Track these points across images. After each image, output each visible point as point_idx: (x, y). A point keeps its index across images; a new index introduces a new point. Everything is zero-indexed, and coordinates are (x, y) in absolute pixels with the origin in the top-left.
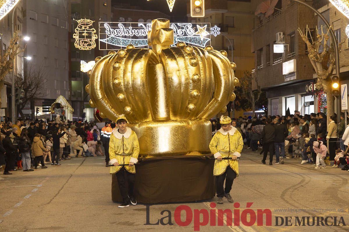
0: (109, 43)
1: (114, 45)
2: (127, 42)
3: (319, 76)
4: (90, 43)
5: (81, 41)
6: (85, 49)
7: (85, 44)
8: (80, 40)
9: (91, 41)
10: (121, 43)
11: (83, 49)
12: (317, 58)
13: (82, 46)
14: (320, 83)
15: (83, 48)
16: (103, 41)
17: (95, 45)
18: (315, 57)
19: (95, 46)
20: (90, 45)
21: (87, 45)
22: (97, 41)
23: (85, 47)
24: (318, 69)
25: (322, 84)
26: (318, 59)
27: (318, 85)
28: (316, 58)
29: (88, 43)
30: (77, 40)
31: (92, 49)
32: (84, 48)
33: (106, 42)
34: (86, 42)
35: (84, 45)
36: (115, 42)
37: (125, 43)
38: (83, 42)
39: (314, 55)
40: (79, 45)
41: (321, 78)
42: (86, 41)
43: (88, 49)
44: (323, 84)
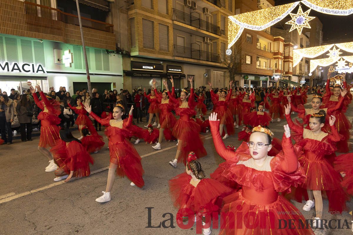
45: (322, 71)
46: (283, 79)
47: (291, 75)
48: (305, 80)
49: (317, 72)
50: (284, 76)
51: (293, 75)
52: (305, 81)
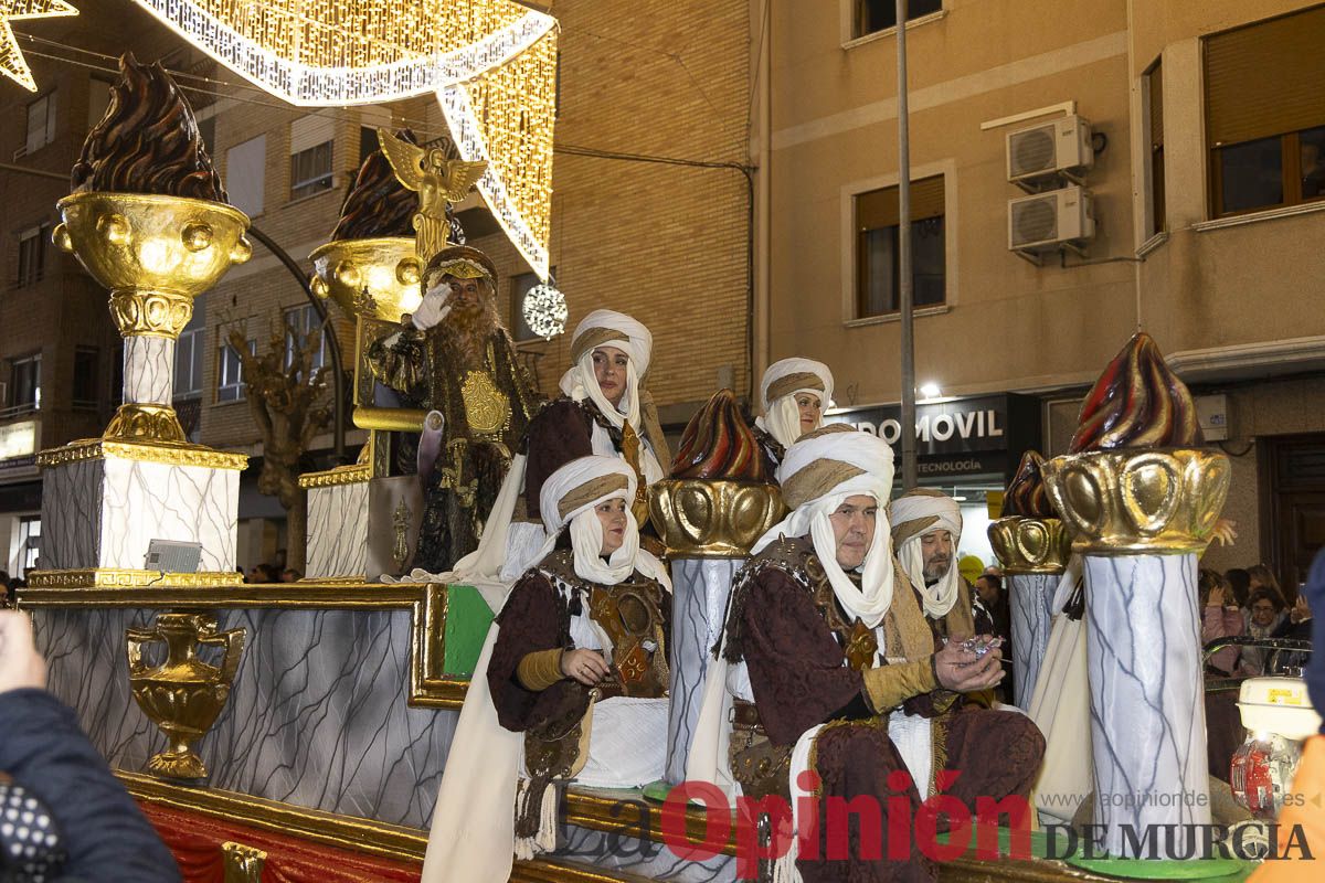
3: (274, 454)
12: (284, 401)
14: (276, 476)
18: (278, 398)
24: (277, 435)
25: (279, 479)
26: (287, 403)
27: (269, 483)
28: (282, 400)
39: (275, 390)
41: (281, 463)
44: (282, 481)
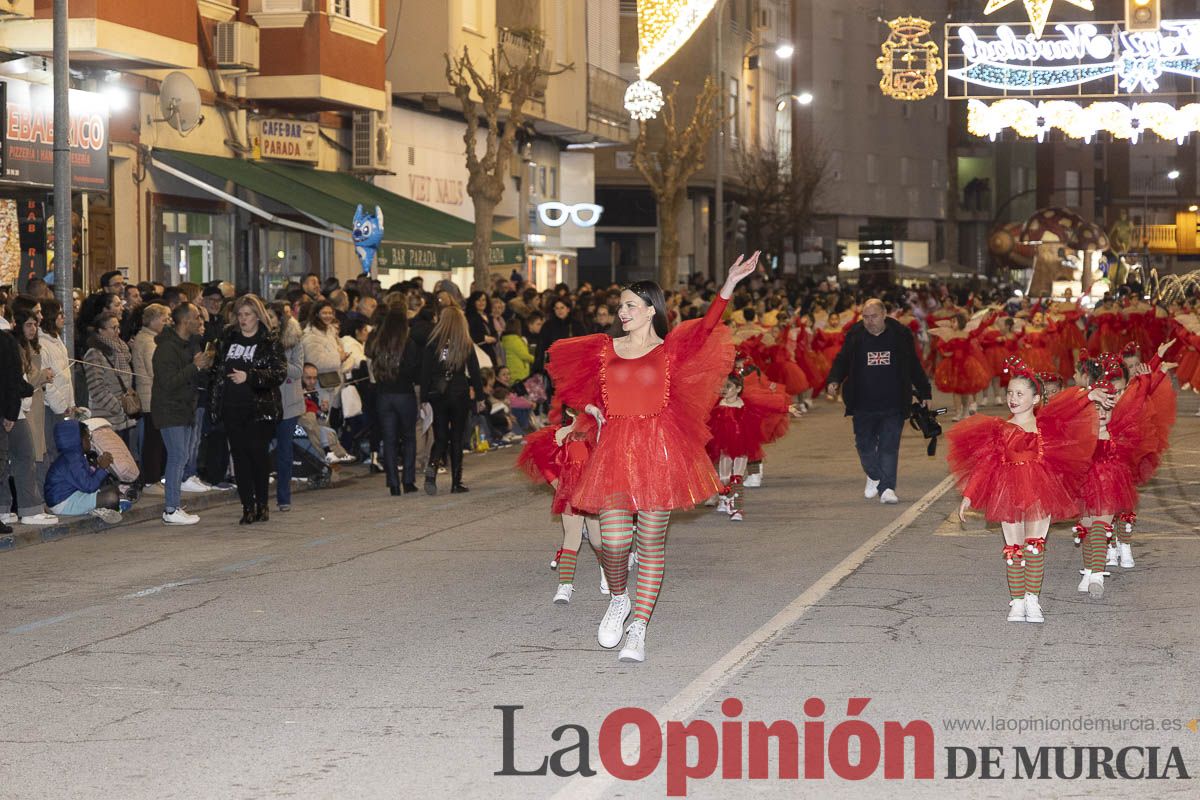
0: (973, 81)
1: (986, 84)
2: (1022, 77)
4: (922, 80)
5: (897, 77)
6: (909, 98)
7: (908, 84)
8: (894, 74)
9: (924, 75)
10: (1006, 80)
11: (901, 96)
13: (900, 88)
15: (904, 94)
16: (956, 74)
17: (936, 85)
19: (935, 88)
20: (921, 86)
21: (915, 87)
22: (940, 74)
23: (909, 93)
29: (915, 82)
30: (886, 72)
31: (927, 96)
32: (906, 94)
33: (966, 79)
34: (910, 79)
35: (905, 87)
36: (989, 76)
37: (1015, 80)
38: (904, 80)
40: (894, 87)
42: (912, 74)
43: (916, 96)
45: (805, 99)
46: (232, 141)
47: (373, 99)
48: (602, 195)
49: (746, 96)
50: (249, 104)
51: (399, 101)
52: (598, 210)
